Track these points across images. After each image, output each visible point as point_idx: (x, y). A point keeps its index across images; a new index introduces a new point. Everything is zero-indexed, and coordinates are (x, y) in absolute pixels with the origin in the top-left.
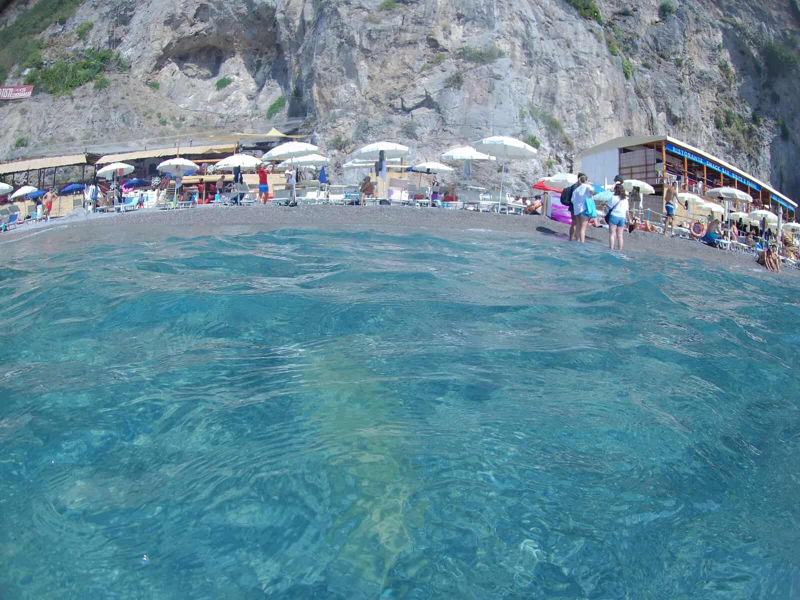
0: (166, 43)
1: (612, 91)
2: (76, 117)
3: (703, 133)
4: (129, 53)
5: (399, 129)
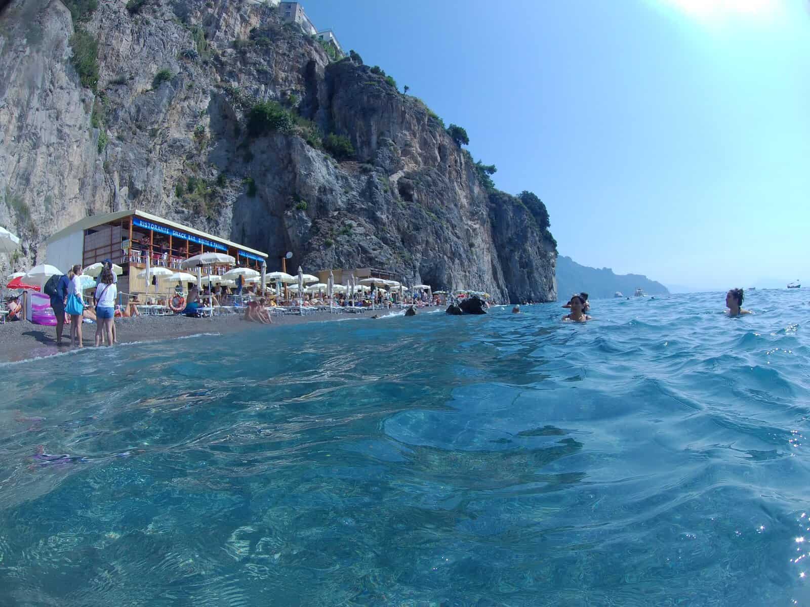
1: (82, 167)
3: (163, 204)
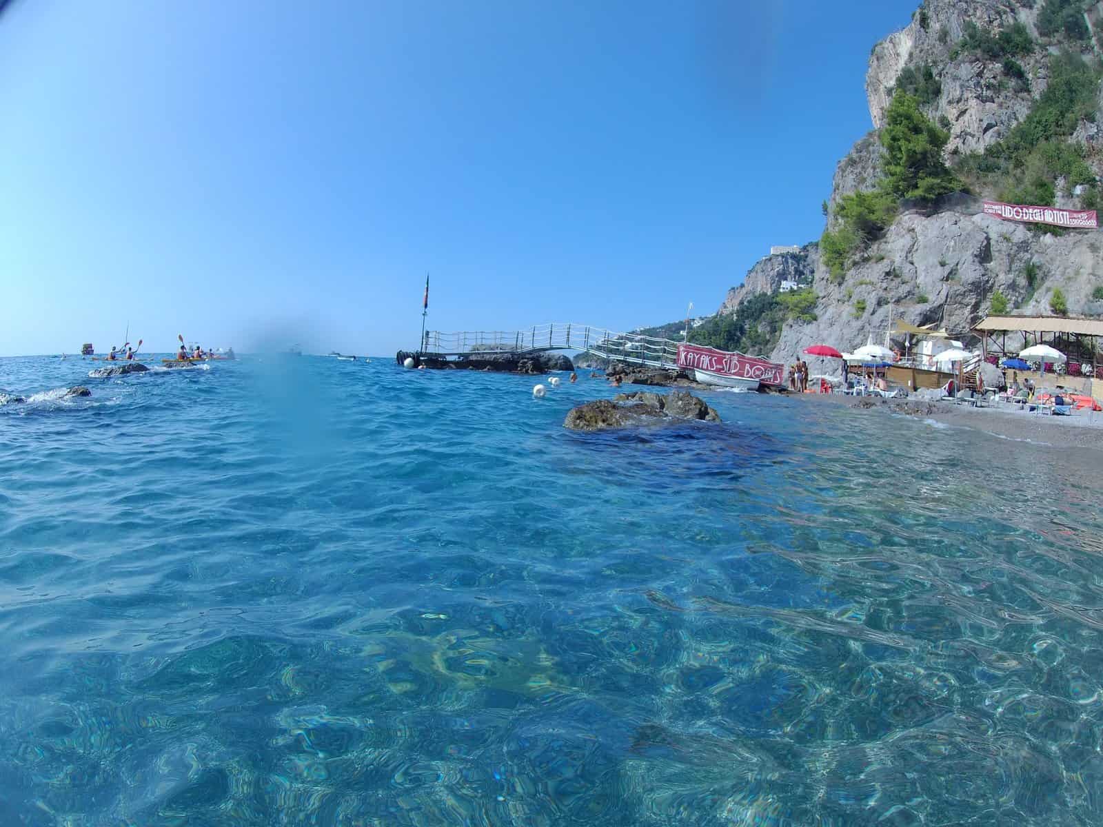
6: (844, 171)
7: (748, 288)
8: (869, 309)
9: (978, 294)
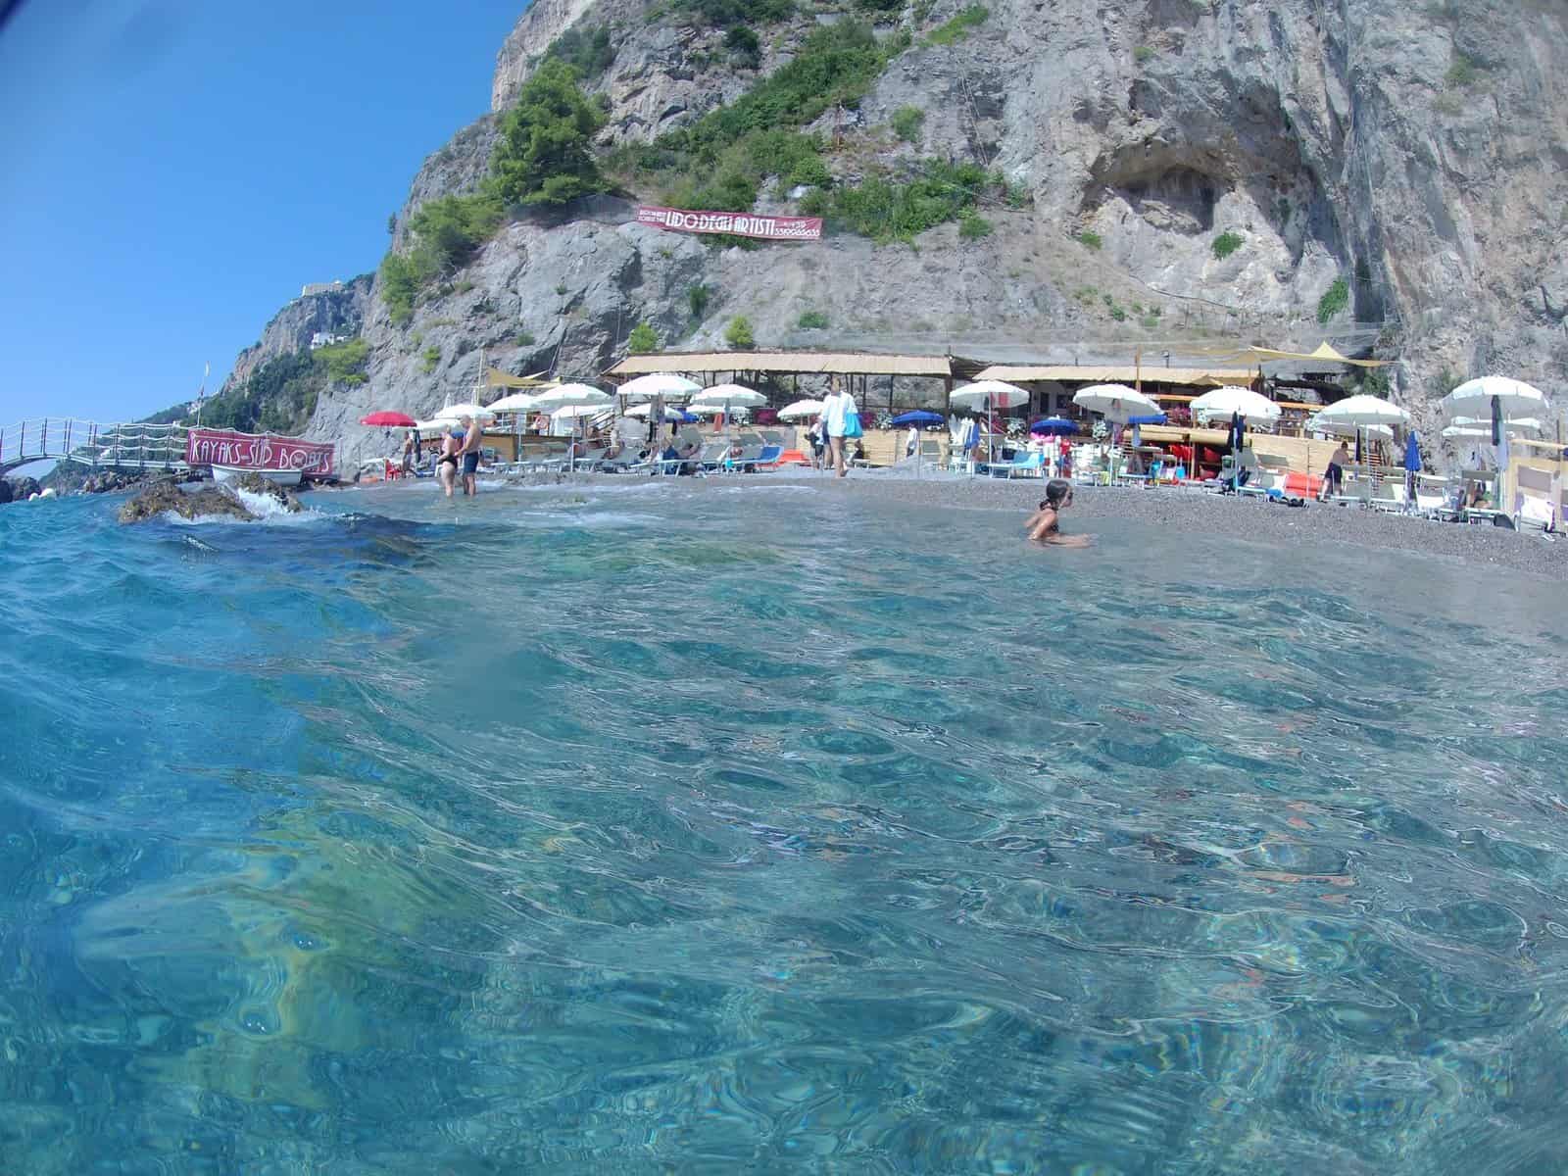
0: (1091, 158)
2: (930, 286)
4: (1022, 174)
5: (1549, 359)
6: (431, 170)
7: (266, 348)
8: (447, 359)
9: (612, 331)
